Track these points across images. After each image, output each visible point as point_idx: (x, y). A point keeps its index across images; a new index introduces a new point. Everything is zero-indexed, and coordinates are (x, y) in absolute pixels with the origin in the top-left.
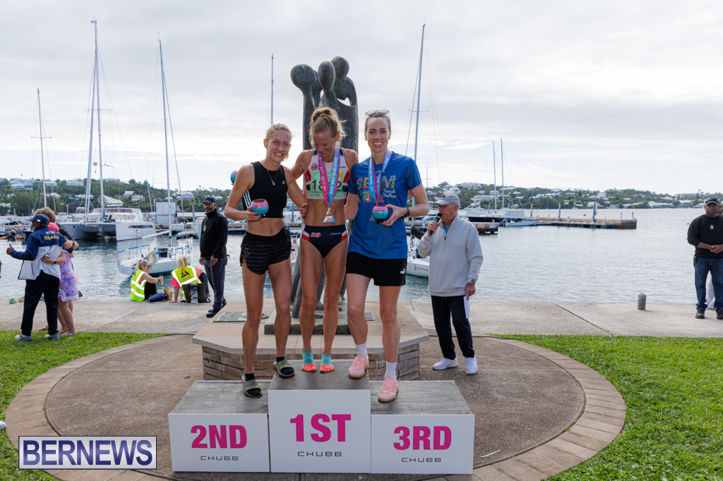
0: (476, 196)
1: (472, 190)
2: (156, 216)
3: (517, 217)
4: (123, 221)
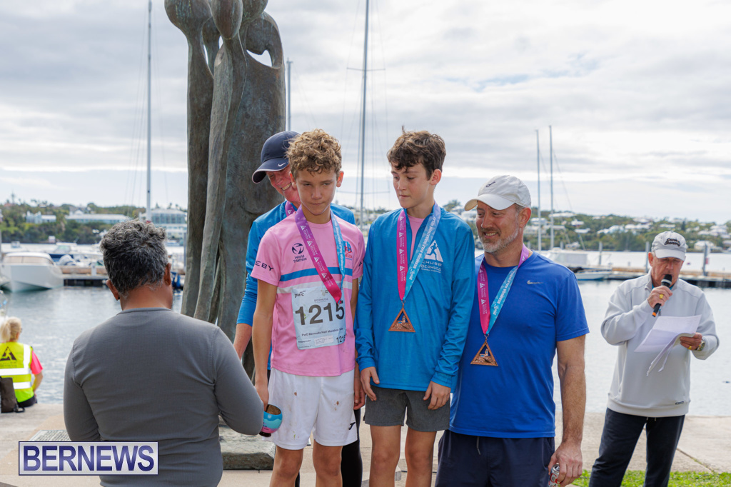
3: (576, 265)
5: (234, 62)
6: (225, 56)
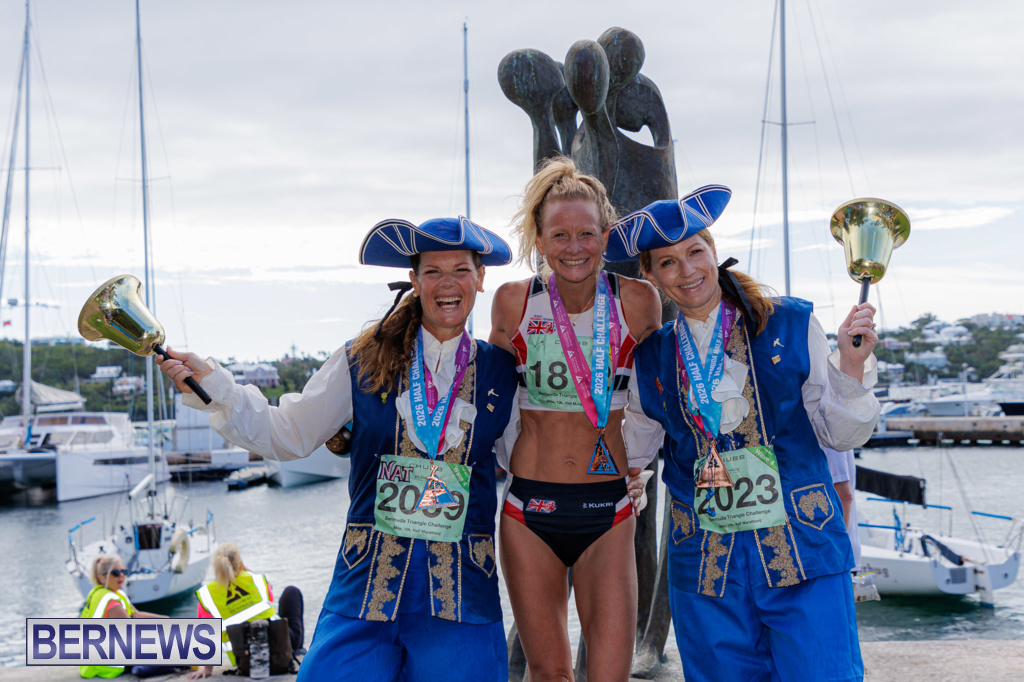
1: (1000, 331)
2: (175, 430)
4: (78, 448)
6: (587, 138)
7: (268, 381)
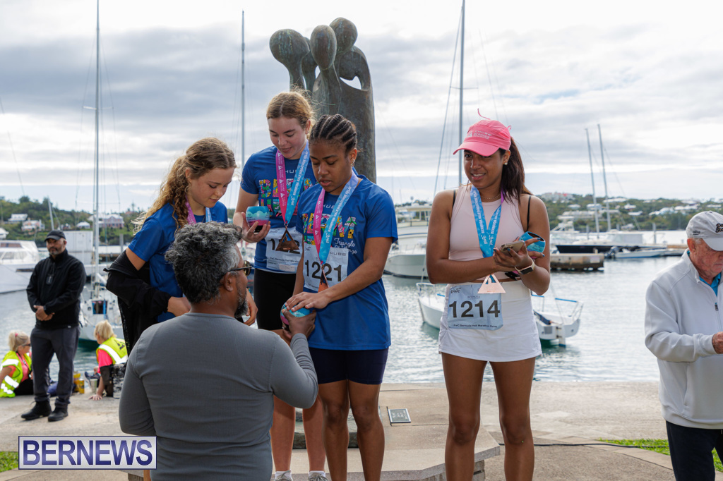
0: (566, 213)
1: (559, 203)
3: (632, 245)
5: (330, 87)
6: (322, 83)
7: (117, 225)
